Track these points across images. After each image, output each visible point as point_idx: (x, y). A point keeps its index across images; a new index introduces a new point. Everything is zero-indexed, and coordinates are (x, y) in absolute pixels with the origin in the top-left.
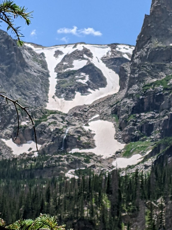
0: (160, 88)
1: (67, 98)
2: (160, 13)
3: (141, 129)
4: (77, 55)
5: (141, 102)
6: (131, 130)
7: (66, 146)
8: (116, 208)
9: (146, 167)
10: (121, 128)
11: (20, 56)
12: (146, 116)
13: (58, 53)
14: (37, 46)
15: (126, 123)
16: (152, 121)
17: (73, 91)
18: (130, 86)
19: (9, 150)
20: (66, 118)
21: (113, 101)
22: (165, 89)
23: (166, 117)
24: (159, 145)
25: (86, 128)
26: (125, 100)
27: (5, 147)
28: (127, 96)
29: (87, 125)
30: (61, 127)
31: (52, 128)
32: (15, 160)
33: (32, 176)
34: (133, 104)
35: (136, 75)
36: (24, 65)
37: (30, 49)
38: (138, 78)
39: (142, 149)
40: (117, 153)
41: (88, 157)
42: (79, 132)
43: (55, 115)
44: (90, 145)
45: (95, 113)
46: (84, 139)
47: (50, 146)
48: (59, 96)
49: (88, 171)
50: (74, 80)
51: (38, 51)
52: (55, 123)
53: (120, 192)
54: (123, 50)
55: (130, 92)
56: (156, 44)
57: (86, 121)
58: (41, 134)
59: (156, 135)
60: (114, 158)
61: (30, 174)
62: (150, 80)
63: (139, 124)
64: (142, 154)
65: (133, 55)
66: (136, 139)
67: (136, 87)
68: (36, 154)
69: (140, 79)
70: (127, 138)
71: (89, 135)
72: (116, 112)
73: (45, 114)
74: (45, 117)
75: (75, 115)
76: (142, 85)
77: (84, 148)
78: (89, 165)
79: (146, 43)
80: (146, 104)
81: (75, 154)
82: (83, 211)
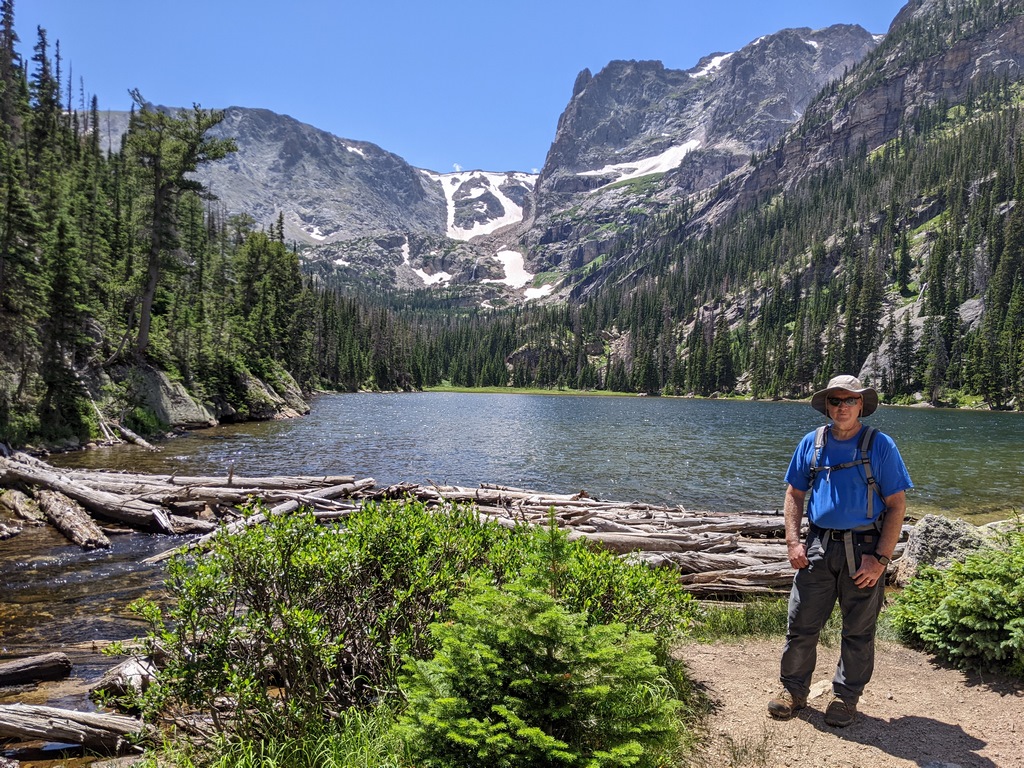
0: (568, 218)
1: (467, 227)
2: (567, 141)
3: (549, 259)
4: (474, 183)
5: (549, 233)
6: (541, 261)
7: (476, 277)
9: (561, 297)
10: (529, 259)
11: (418, 182)
12: (554, 247)
13: (454, 181)
14: (434, 173)
15: (535, 254)
16: (560, 252)
17: (472, 221)
18: (537, 216)
19: (421, 280)
20: (475, 249)
21: (520, 231)
23: (575, 248)
24: (571, 276)
25: (495, 259)
26: (533, 231)
27: (416, 276)
28: (535, 226)
29: (496, 255)
30: (470, 258)
31: (462, 258)
32: (429, 289)
33: (449, 306)
34: (542, 235)
35: (544, 205)
36: (423, 194)
37: (426, 176)
38: (545, 208)
39: (551, 281)
40: (527, 283)
41: (501, 288)
42: (488, 262)
43: (464, 245)
44: (501, 276)
45: (502, 243)
46: (494, 270)
47: (460, 277)
48: (458, 226)
49: (502, 302)
50: (472, 208)
51: (435, 178)
52: (464, 254)
54: (519, 178)
55: (538, 223)
56: (563, 173)
57: (494, 252)
58: (451, 264)
59: (565, 266)
60: (524, 288)
61: (447, 304)
62: (557, 211)
63: (547, 255)
64: (552, 284)
65: (537, 185)
66: (545, 269)
67: (543, 217)
68: (447, 285)
69: (548, 209)
70: (536, 268)
71: (499, 265)
72: (523, 242)
73: (453, 243)
74: (453, 247)
75: (482, 245)
76: (550, 215)
77: (495, 279)
78: (502, 296)
79: (553, 172)
80: (554, 235)
81: (488, 284)
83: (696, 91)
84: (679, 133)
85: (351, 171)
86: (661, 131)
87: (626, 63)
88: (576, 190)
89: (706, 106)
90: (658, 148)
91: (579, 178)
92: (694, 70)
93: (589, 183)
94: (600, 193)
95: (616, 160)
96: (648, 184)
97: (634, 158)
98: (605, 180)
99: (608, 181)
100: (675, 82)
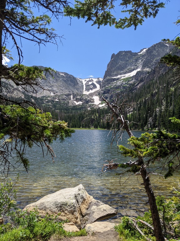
0: (109, 88)
2: (109, 70)
4: (90, 81)
5: (105, 92)
7: (88, 102)
8: (100, 116)
9: (106, 107)
10: (100, 98)
11: (77, 81)
13: (85, 80)
15: (102, 96)
16: (107, 96)
17: (89, 90)
18: (102, 88)
20: (88, 96)
21: (98, 92)
22: (110, 88)
23: (111, 95)
25: (92, 98)
27: (74, 103)
28: (102, 90)
30: (87, 98)
31: (85, 98)
32: (76, 106)
33: (80, 109)
34: (103, 92)
36: (78, 84)
40: (100, 103)
41: (93, 105)
43: (85, 95)
44: (93, 102)
45: (94, 94)
47: (84, 102)
48: (86, 91)
49: (93, 108)
50: (89, 87)
53: (100, 113)
54: (100, 79)
56: (108, 78)
57: (92, 96)
58: (82, 100)
60: (99, 105)
62: (107, 86)
63: (104, 97)
64: (105, 104)
65: (103, 81)
67: (104, 88)
68: (81, 104)
69: (105, 86)
70: (102, 100)
71: (93, 100)
72: (99, 94)
73: (83, 95)
75: (90, 95)
79: (106, 78)
81: (90, 104)
82: (92, 117)
83: (140, 57)
84: (136, 67)
85: (61, 79)
86: (131, 67)
87: (123, 52)
88: (111, 81)
89: (142, 60)
90: (131, 71)
91: (112, 78)
92: (139, 53)
93: (114, 80)
94: (116, 82)
95: (121, 74)
96: (128, 79)
97: (125, 73)
98: (118, 79)
99: (119, 79)
100: (135, 55)
